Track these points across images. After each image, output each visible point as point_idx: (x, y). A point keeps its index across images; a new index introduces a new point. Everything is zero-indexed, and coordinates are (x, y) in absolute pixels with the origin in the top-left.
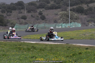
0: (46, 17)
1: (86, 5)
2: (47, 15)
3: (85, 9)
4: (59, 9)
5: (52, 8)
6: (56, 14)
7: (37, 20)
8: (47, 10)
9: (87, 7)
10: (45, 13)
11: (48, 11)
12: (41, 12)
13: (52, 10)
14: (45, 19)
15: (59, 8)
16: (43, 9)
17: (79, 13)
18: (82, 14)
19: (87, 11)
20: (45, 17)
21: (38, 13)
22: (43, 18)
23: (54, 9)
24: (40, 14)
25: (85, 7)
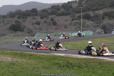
0: (58, 23)
1: (93, 12)
2: (58, 21)
3: (92, 16)
4: (69, 16)
5: (62, 14)
6: (66, 20)
7: (50, 25)
8: (57, 16)
9: (93, 14)
10: (56, 19)
11: (59, 17)
12: (53, 18)
13: (62, 17)
14: (57, 24)
15: (69, 14)
16: (54, 15)
17: (86, 19)
18: (89, 20)
19: (93, 18)
20: (56, 23)
21: (50, 19)
22: (55, 24)
23: (64, 16)
24: (52, 20)
25: (91, 13)
